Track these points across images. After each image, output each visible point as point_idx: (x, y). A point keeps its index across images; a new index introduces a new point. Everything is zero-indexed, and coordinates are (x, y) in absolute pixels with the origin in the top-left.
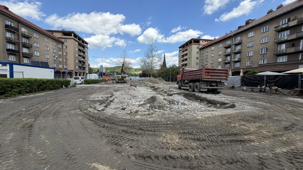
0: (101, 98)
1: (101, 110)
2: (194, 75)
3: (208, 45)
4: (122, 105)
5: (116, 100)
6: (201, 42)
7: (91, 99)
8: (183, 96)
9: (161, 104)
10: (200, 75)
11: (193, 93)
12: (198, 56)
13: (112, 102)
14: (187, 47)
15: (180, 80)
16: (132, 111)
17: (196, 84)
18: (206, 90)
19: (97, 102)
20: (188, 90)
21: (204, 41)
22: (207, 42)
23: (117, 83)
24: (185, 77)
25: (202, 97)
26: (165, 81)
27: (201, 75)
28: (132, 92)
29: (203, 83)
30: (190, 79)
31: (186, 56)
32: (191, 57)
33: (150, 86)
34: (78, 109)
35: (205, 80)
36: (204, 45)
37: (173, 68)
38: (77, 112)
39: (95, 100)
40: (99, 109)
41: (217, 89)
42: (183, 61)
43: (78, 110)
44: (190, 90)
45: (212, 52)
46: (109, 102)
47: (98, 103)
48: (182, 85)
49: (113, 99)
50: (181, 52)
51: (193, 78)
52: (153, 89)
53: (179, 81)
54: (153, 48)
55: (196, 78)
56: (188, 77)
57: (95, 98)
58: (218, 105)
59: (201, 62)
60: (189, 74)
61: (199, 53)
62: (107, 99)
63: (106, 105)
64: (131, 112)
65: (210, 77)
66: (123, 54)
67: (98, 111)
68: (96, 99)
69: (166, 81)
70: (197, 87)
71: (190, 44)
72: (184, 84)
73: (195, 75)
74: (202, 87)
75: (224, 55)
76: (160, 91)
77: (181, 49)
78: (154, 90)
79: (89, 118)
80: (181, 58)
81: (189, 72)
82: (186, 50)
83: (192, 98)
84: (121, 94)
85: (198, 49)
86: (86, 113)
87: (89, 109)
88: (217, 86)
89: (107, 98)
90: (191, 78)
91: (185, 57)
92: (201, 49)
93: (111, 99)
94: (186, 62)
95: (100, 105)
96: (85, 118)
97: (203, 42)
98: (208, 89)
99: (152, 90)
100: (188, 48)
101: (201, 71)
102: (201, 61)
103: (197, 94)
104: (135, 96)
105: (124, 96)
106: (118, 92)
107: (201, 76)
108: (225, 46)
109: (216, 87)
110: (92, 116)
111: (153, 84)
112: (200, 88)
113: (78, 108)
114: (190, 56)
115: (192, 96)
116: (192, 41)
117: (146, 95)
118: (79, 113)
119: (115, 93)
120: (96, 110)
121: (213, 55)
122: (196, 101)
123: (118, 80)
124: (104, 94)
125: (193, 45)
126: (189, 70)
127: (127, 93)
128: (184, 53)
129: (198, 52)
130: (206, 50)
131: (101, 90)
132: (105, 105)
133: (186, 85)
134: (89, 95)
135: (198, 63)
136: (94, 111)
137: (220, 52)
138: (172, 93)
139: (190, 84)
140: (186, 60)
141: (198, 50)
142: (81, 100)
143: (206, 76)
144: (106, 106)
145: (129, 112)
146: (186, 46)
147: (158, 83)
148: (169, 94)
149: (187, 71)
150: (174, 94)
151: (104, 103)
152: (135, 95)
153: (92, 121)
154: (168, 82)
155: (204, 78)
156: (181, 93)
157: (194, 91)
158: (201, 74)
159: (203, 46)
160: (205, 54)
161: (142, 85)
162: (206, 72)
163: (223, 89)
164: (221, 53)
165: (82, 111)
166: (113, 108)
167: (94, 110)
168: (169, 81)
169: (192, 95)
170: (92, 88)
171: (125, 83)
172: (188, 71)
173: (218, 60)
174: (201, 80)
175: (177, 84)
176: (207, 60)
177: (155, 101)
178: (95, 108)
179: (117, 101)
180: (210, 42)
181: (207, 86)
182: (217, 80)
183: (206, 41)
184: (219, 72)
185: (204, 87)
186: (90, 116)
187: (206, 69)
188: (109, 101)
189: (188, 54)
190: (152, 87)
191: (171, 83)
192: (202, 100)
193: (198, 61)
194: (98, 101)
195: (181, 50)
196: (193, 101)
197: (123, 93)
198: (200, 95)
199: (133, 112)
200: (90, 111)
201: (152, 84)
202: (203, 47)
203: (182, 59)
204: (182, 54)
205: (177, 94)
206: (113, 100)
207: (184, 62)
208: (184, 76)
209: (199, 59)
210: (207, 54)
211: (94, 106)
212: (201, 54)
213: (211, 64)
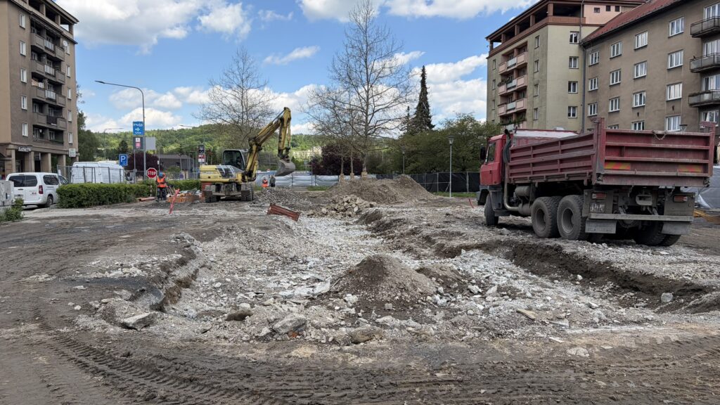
0: (139, 271)
1: (139, 322)
2: (554, 162)
3: (620, 25)
4: (232, 299)
5: (205, 279)
6: (588, 10)
7: (94, 276)
8: (507, 257)
9: (407, 291)
10: (581, 164)
11: (553, 242)
12: (575, 75)
13: (187, 286)
14: (524, 33)
15: (492, 187)
16: (277, 325)
17: (567, 204)
18: (612, 229)
19: (120, 289)
20: (528, 229)
21: (603, 8)
22: (617, 9)
23: (212, 199)
24: (514, 171)
25: (592, 262)
26: (425, 191)
27: (587, 163)
28: (279, 241)
29: (594, 196)
30: (536, 182)
31: (518, 76)
32: (545, 81)
33: (358, 213)
34: (33, 321)
35: (605, 182)
36: (601, 26)
37: (463, 132)
38: (28, 332)
39: (112, 280)
40: (126, 321)
41: (661, 223)
42: (507, 97)
43: (32, 326)
44: (539, 229)
45: (641, 56)
46: (174, 289)
47: (124, 292)
48: (504, 207)
49: (192, 272)
50: (499, 57)
51: (553, 177)
52: (373, 224)
53: (490, 191)
54: (370, 40)
55: (566, 173)
56: (529, 173)
57: (109, 271)
58: (667, 297)
59: (586, 103)
60: (535, 156)
61: (579, 63)
62: (164, 275)
63: (159, 301)
64: (274, 332)
65: (625, 170)
66: (235, 68)
67: (125, 326)
68: (113, 274)
69: (431, 189)
70: (569, 214)
71: (537, 21)
72: (510, 204)
73: (562, 161)
74: (593, 216)
75: (692, 71)
76: (402, 235)
77: (496, 45)
78: (376, 230)
79: (83, 359)
80: (500, 85)
81: (535, 147)
82: (522, 49)
83: (546, 265)
84: (229, 252)
85: (577, 45)
86: (68, 340)
87: (83, 320)
88: (661, 212)
89: (165, 267)
90: (543, 176)
91: (514, 82)
92: (587, 45)
93: (181, 273)
94: (519, 105)
95: (133, 299)
96: (65, 359)
97: (597, 10)
98: (619, 223)
99: (366, 232)
100: (530, 40)
101: (588, 143)
102: (589, 99)
103: (569, 247)
104: (292, 259)
105: (244, 259)
106: (216, 240)
107: (590, 167)
108: (697, 29)
109: (655, 217)
110: (94, 350)
111: (372, 206)
112: (584, 220)
113: (28, 314)
114: (536, 75)
115: (547, 256)
116: (546, 8)
117: (343, 254)
118: (35, 337)
119: (200, 247)
120: (115, 324)
121: (642, 72)
122: (567, 279)
123: (213, 188)
124: (151, 253)
125: (550, 28)
126: (533, 139)
127: (256, 246)
128: (511, 62)
129: (575, 58)
130: (611, 49)
131: (135, 232)
132: (154, 300)
133: (519, 208)
134: (82, 258)
135: (574, 108)
136: (104, 327)
137: (674, 55)
138: (456, 243)
139: (539, 201)
140: (521, 92)
141: (574, 49)
142: (42, 277)
143: (610, 166)
144: (162, 302)
145: (265, 330)
146: (521, 31)
147: (393, 200)
148: (442, 246)
149: (524, 145)
150: (468, 248)
151: (152, 290)
152: (292, 255)
153: (96, 372)
154: (438, 197)
155: (599, 175)
156: (499, 243)
157: (555, 234)
158: (588, 157)
159: (596, 28)
160: (607, 66)
161: (324, 210)
162: (608, 147)
163: (688, 223)
164: (678, 60)
165: (50, 328)
166: (193, 313)
167: (103, 322)
168: (443, 189)
169: (548, 252)
170: (98, 226)
171: (247, 200)
172: (530, 143)
173: (665, 93)
174: (585, 183)
175: (481, 203)
176: (616, 92)
177: (381, 279)
178: (109, 316)
179: (212, 283)
180: (628, 10)
181: (615, 211)
182: (662, 185)
183: (613, 8)
184: (671, 146)
185: (602, 216)
186: (89, 351)
187: (609, 134)
188: (172, 284)
189: (529, 69)
190: (367, 219)
191: (451, 197)
192: (591, 274)
193: (574, 99)
194: (124, 282)
195: (500, 49)
196: (552, 280)
197: (237, 245)
198: (584, 249)
199: (283, 331)
200: (86, 330)
201: (368, 205)
202: (596, 35)
203: (502, 89)
204: (502, 69)
205: (478, 247)
206: (194, 277)
207: (510, 106)
208: (512, 167)
210: (616, 64)
211: (103, 307)
212: (590, 66)
213: (637, 111)
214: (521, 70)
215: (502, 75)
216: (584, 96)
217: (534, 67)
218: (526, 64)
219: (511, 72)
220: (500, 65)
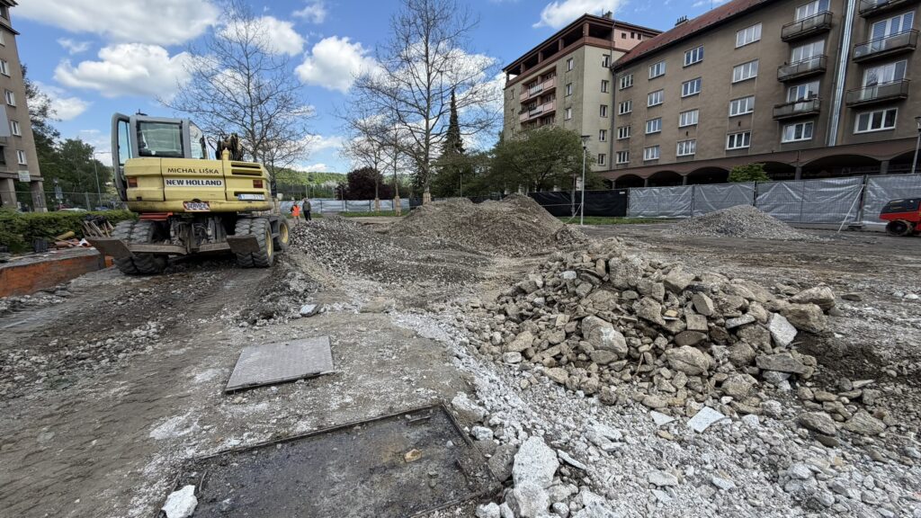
3: (643, 52)
6: (617, 33)
21: (628, 34)
22: (639, 38)
31: (542, 102)
32: (581, 103)
36: (628, 52)
42: (529, 124)
45: (692, 73)
50: (519, 86)
59: (616, 126)
61: (610, 86)
75: (772, 81)
80: (521, 113)
85: (607, 70)
91: (539, 109)
92: (616, 69)
97: (624, 36)
100: (560, 64)
102: (619, 123)
108: (792, 31)
114: (568, 99)
121: (693, 90)
128: (533, 90)
129: (606, 83)
135: (604, 131)
137: (743, 68)
140: (547, 118)
141: (605, 73)
146: (544, 58)
159: (624, 54)
160: (643, 89)
164: (749, 72)
173: (727, 109)
176: (657, 113)
180: (647, 40)
183: (636, 35)
189: (559, 93)
193: (605, 123)
202: (625, 60)
203: (525, 117)
204: (525, 97)
209: (608, 111)
210: (657, 85)
212: (621, 90)
213: (685, 131)
214: (548, 96)
215: (522, 103)
216: (613, 119)
217: (565, 91)
218: (555, 89)
219: (535, 100)
220: (521, 94)
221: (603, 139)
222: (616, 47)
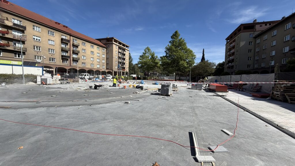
6: (257, 26)
12: (251, 47)
21: (264, 25)
36: (263, 31)
50: (228, 44)
71: (238, 32)
77: (228, 41)
80: (228, 52)
82: (234, 41)
85: (252, 38)
91: (232, 51)
92: (256, 37)
94: (233, 57)
97: (261, 26)
102: (256, 54)
116: (241, 28)
128: (231, 45)
129: (251, 42)
130: (264, 38)
140: (233, 54)
146: (234, 36)
159: (260, 32)
160: (262, 43)
183: (268, 25)
189: (236, 47)
193: (251, 55)
209: (253, 51)
210: (265, 42)
212: (257, 44)
219: (231, 48)
221: (250, 59)
222: (257, 30)
